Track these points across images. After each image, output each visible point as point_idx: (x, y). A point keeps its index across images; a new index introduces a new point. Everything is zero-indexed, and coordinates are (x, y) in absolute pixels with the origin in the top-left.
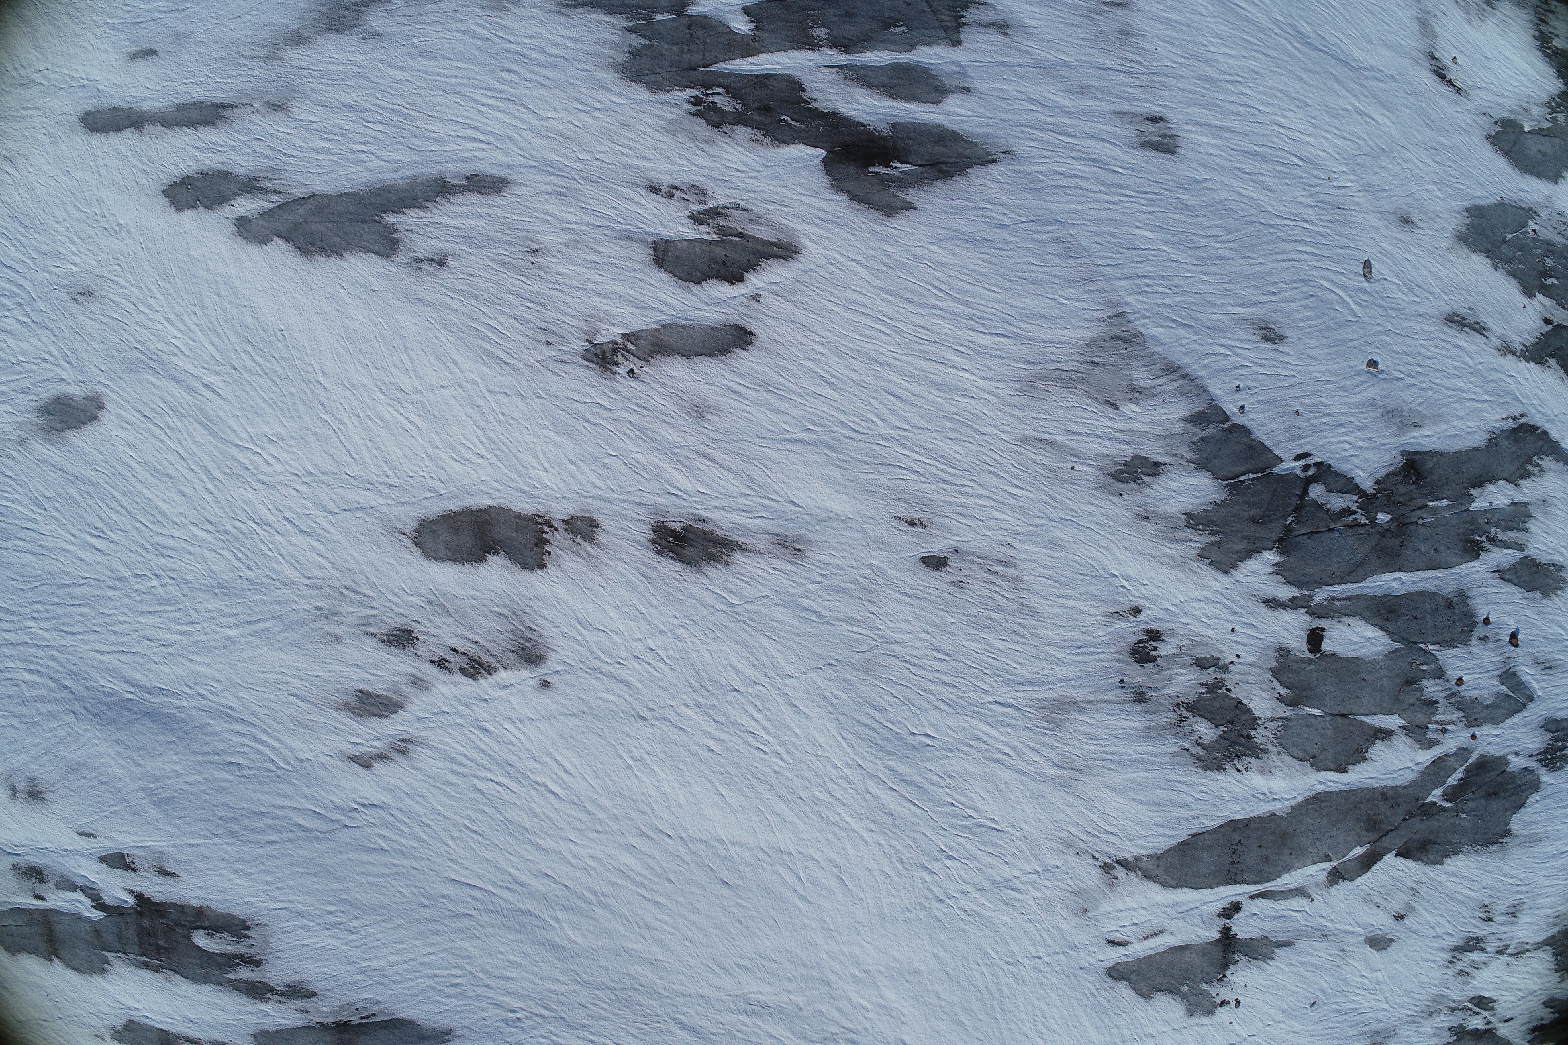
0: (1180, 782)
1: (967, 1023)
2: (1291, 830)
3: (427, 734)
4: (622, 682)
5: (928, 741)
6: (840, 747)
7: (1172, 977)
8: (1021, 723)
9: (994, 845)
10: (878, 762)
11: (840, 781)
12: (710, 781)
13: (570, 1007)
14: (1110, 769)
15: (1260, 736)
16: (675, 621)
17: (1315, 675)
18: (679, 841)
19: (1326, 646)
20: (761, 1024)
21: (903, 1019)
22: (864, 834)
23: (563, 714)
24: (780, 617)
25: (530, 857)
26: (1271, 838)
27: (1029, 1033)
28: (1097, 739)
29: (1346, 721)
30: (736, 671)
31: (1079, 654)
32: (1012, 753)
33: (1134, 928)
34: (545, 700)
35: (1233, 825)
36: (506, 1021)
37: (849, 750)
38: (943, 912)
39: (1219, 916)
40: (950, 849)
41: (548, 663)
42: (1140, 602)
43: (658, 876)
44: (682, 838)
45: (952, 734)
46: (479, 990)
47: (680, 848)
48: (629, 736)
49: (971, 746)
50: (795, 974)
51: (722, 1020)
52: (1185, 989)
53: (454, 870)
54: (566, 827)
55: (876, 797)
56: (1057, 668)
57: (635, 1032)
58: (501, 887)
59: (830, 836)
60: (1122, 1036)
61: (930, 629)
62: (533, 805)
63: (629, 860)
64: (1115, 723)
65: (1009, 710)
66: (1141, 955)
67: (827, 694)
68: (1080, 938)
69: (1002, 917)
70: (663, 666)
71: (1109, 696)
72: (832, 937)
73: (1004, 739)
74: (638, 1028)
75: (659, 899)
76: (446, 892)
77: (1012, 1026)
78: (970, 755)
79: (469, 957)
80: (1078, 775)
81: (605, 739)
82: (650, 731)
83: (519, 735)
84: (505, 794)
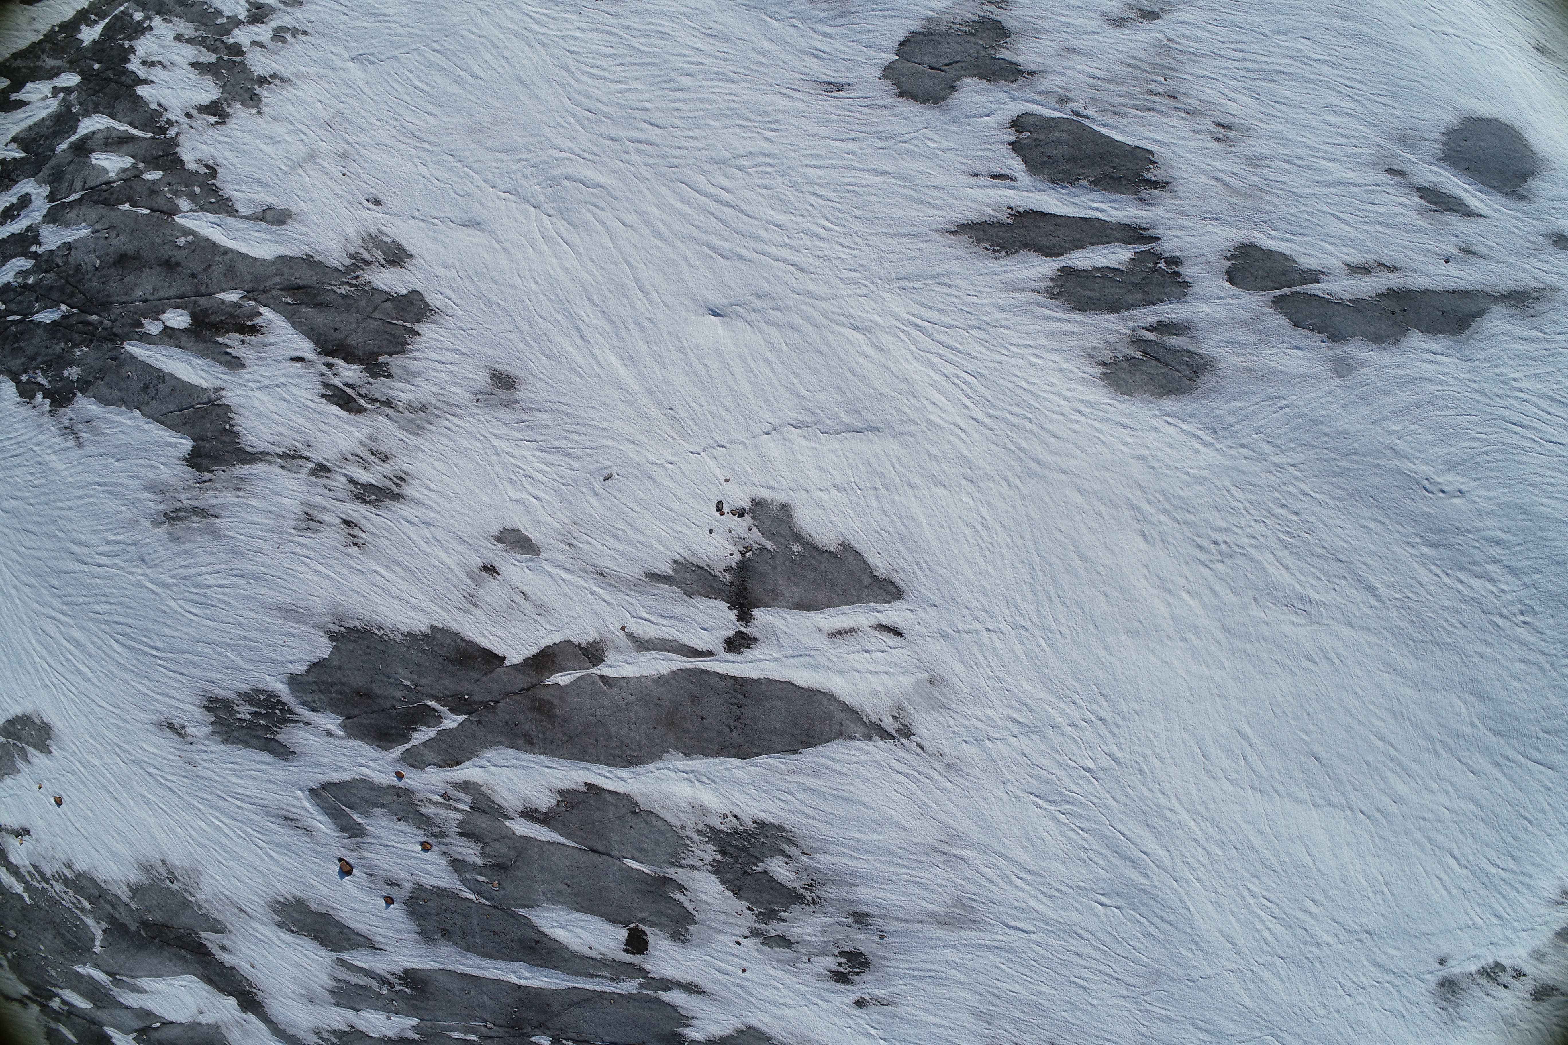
0: (813, 818)
1: (1073, 556)
2: (661, 731)
3: (1543, 910)
4: (1379, 966)
5: (1103, 899)
6: (1193, 900)
7: (816, 570)
8: (1002, 909)
9: (1039, 778)
10: (1157, 883)
11: (1197, 866)
12: (1319, 870)
13: (1475, 625)
14: (901, 848)
15: (710, 853)
16: (1325, 1021)
17: (636, 905)
18: (1355, 807)
19: (622, 934)
20: (1297, 586)
21: (1145, 571)
22: (1178, 807)
23: (1433, 935)
24: (1231, 1025)
25: (1485, 792)
26: (689, 726)
27: (999, 528)
28: (915, 882)
29: (590, 844)
30: (1279, 977)
31: (930, 971)
32: (1014, 879)
33: (869, 647)
34: (1445, 947)
35: (742, 753)
36: (1534, 612)
37: (1185, 898)
38: (1098, 705)
39: (756, 640)
40: (1089, 781)
41: (1435, 980)
42: (856, 1012)
43: (1377, 769)
44: (1351, 809)
45: (1076, 905)
46: (1551, 649)
47: (1354, 799)
48: (1383, 915)
49: (1058, 891)
50: (1258, 645)
51: (1334, 595)
52: (796, 548)
53: (1549, 779)
54: (1450, 824)
55: (1163, 846)
56: (956, 959)
57: (1420, 590)
58: (1514, 762)
59: (1212, 806)
60: (878, 498)
61: (1089, 1007)
62: (1473, 846)
63: (1401, 788)
64: (893, 897)
65: (1014, 924)
66: (858, 608)
67: (1200, 954)
68: (937, 646)
69: (1032, 690)
70: (1343, 981)
71: (900, 925)
72: (1218, 686)
73: (1021, 894)
74: (1416, 593)
75: (1380, 743)
76: (1560, 757)
77: (1019, 542)
78: (1059, 881)
79: (1554, 687)
80: (939, 846)
81: (1403, 913)
82: (1364, 921)
83: (1472, 913)
84: (1493, 854)
